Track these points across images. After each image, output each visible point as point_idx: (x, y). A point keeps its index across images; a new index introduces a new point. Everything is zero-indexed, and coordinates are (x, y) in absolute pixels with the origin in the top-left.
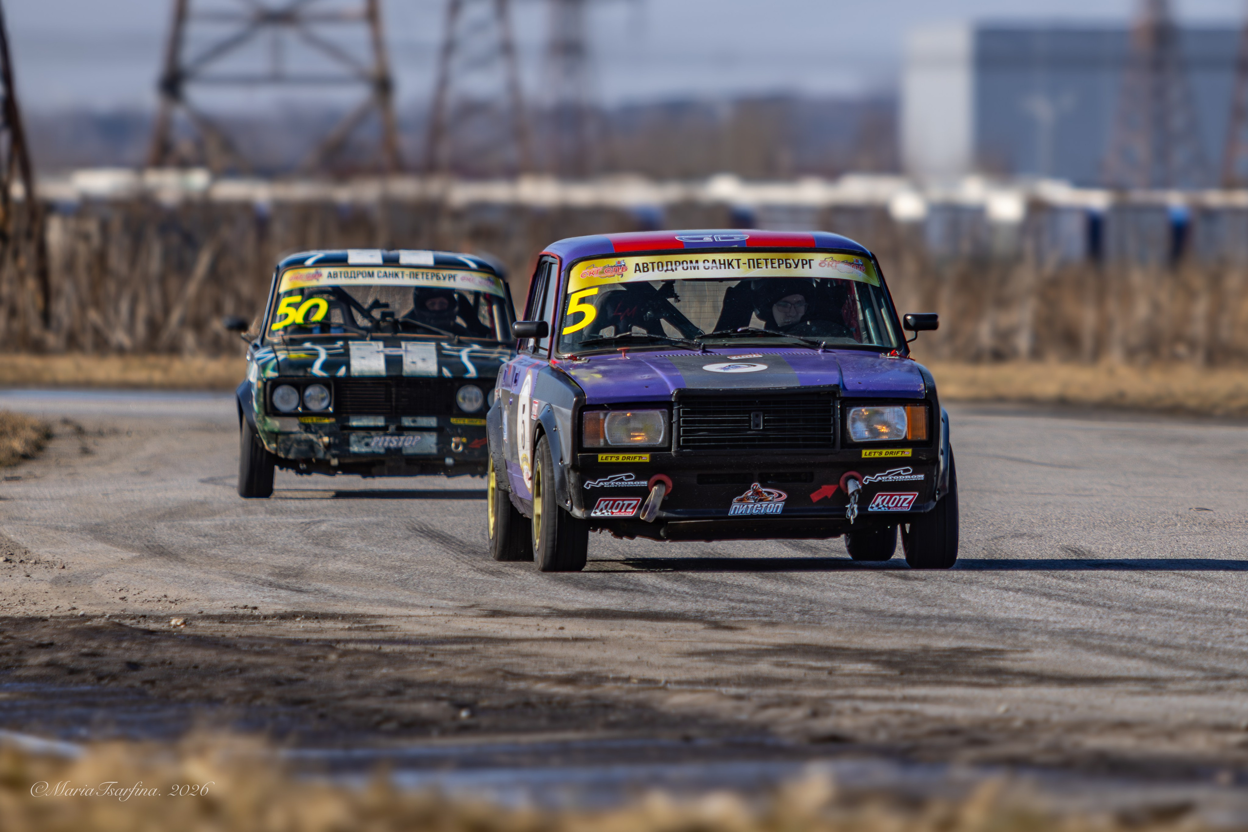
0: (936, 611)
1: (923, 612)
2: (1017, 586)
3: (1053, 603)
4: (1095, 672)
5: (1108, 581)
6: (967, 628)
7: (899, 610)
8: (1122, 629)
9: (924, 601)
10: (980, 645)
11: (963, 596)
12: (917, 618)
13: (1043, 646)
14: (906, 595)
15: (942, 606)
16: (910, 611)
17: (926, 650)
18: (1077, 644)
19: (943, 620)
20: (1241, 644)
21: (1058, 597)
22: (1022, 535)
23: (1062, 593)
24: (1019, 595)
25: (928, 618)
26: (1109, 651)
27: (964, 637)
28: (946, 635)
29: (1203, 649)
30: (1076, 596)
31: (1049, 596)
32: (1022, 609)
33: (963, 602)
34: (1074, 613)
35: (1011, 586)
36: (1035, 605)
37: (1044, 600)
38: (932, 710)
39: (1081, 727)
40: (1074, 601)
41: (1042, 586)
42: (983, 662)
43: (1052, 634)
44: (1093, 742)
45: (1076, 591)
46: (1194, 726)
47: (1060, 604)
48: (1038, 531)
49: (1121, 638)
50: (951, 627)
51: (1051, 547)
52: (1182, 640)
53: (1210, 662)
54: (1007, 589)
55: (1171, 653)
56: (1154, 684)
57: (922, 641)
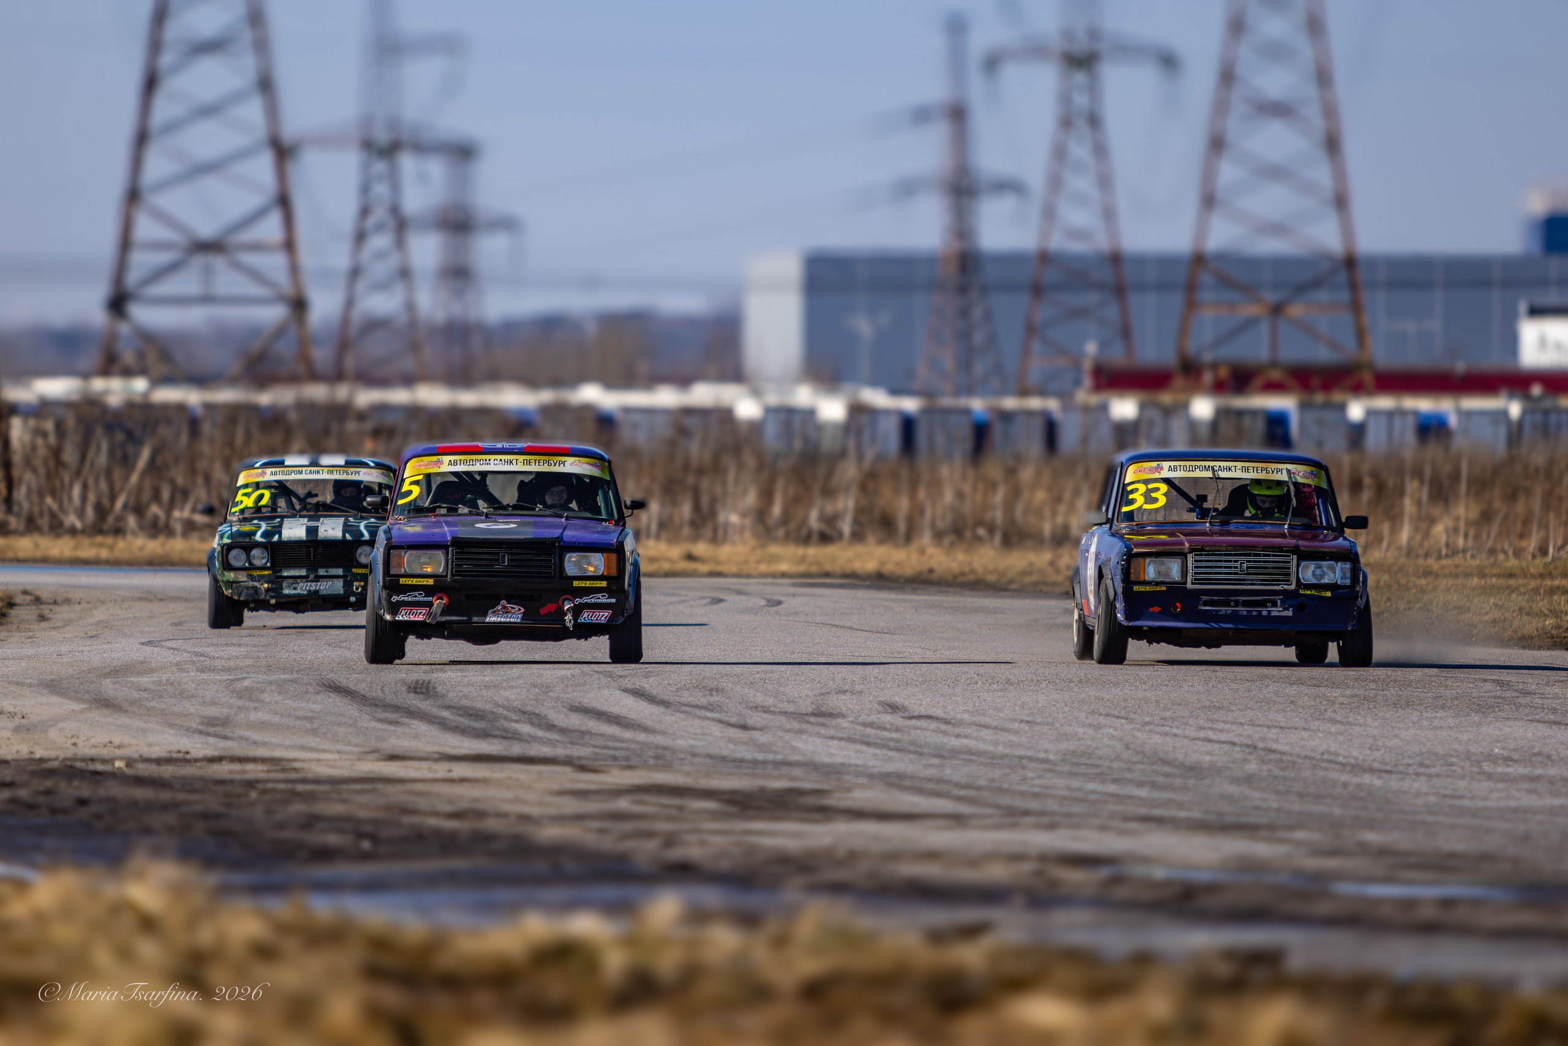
0: (770, 757)
1: (760, 757)
2: (841, 735)
3: (871, 750)
4: (906, 809)
5: (919, 731)
6: (798, 772)
7: (739, 755)
8: (931, 772)
9: (761, 748)
10: (808, 785)
11: (794, 744)
12: (755, 763)
13: (863, 787)
14: (745, 743)
15: (776, 752)
16: (749, 756)
17: (762, 790)
18: (891, 785)
19: (777, 764)
20: (1033, 786)
21: (876, 745)
22: (845, 692)
23: (879, 741)
24: (843, 744)
25: (765, 763)
26: (920, 791)
27: (795, 779)
28: (779, 778)
29: (1000, 790)
30: (892, 744)
31: (867, 744)
32: (845, 756)
33: (794, 749)
34: (890, 759)
35: (836, 736)
36: (856, 751)
37: (864, 748)
38: (769, 842)
39: (895, 856)
40: (889, 748)
41: (863, 735)
42: (811, 801)
43: (871, 776)
44: (908, 870)
45: (892, 740)
46: (992, 856)
47: (877, 751)
48: (858, 688)
49: (930, 780)
50: (784, 770)
51: (870, 702)
52: (982, 782)
53: (1007, 801)
54: (832, 738)
55: (973, 793)
56: (957, 820)
57: (759, 782)
